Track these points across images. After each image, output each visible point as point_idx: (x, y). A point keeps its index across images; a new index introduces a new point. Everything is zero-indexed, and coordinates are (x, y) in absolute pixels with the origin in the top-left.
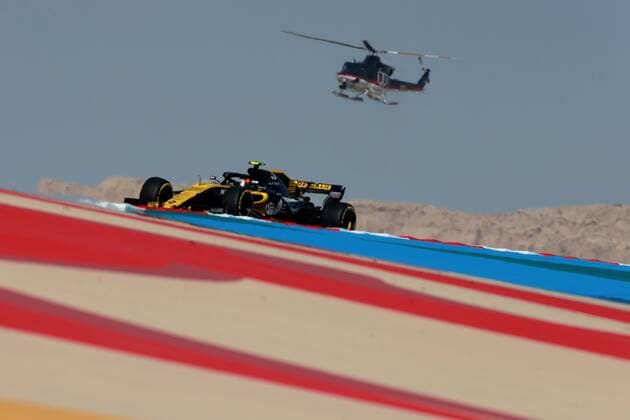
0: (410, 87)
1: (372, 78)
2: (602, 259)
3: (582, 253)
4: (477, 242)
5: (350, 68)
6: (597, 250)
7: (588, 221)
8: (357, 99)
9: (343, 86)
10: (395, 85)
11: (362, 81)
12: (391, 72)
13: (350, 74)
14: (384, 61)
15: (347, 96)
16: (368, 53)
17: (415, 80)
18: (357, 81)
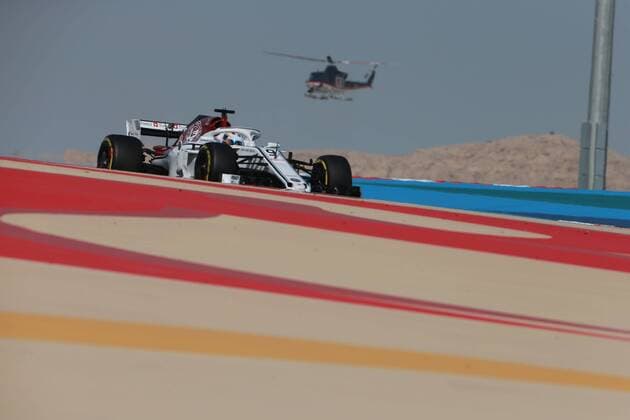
0: (361, 85)
1: (332, 82)
2: (480, 181)
3: (466, 179)
4: (388, 176)
5: (316, 77)
6: (476, 175)
7: (468, 155)
8: (323, 98)
9: (311, 91)
10: (351, 85)
11: (325, 85)
12: (345, 76)
13: (316, 81)
14: (340, 68)
15: (314, 97)
16: (327, 64)
17: (365, 80)
18: (321, 86)
